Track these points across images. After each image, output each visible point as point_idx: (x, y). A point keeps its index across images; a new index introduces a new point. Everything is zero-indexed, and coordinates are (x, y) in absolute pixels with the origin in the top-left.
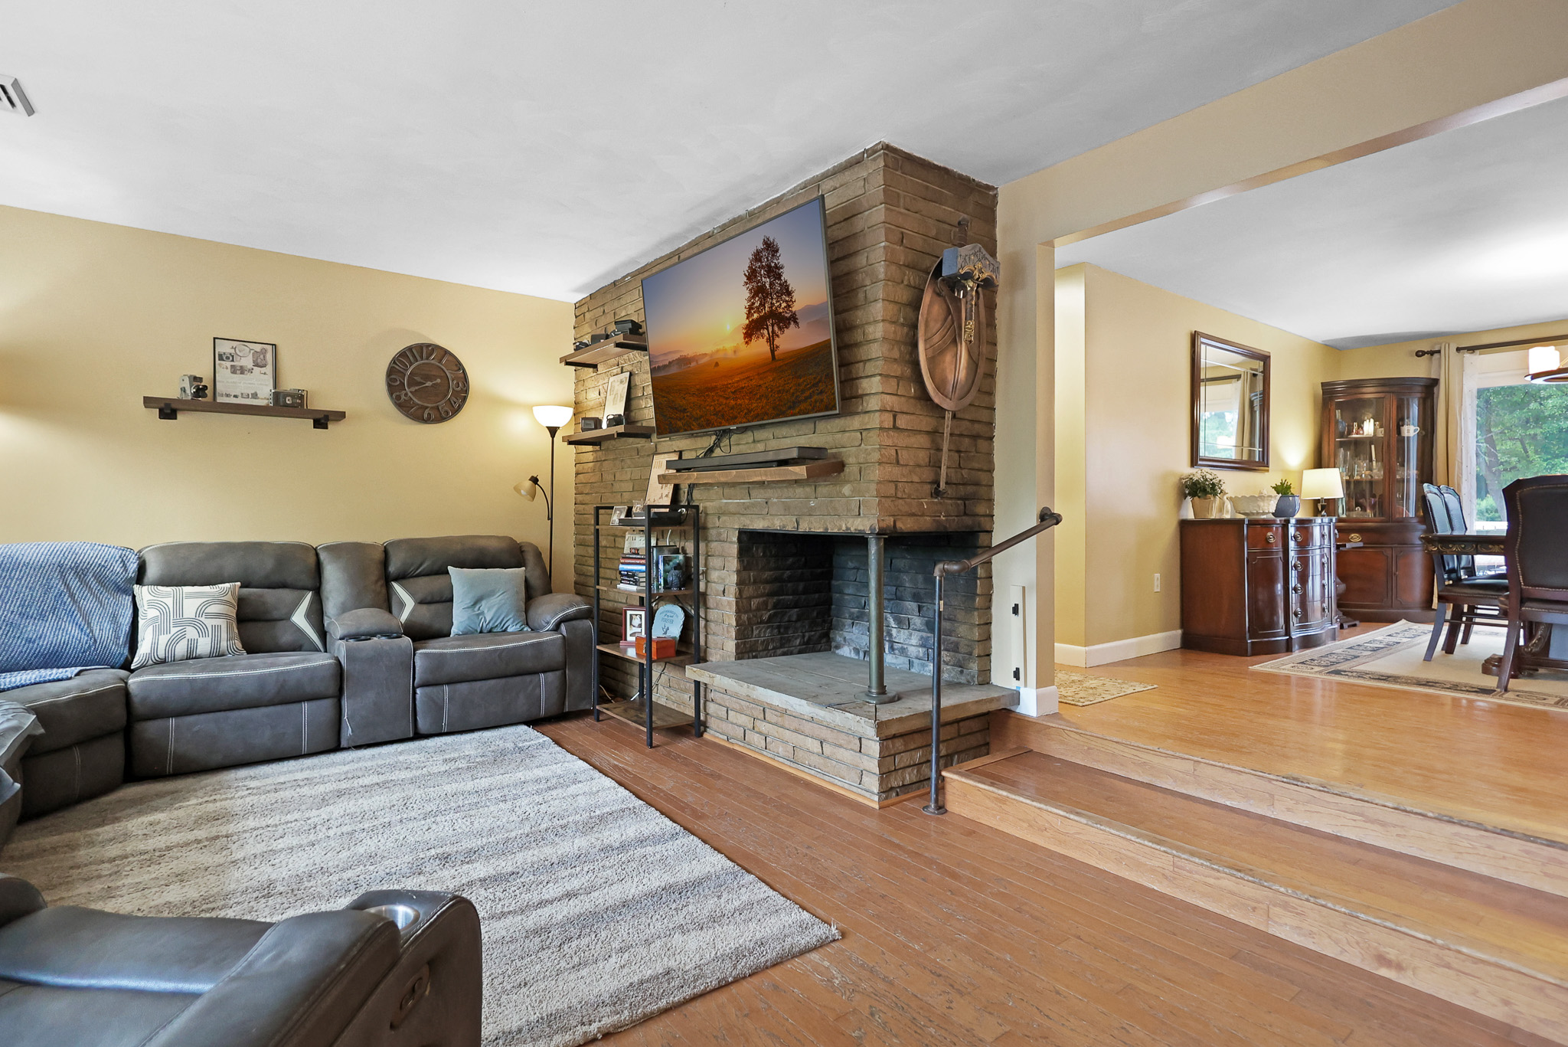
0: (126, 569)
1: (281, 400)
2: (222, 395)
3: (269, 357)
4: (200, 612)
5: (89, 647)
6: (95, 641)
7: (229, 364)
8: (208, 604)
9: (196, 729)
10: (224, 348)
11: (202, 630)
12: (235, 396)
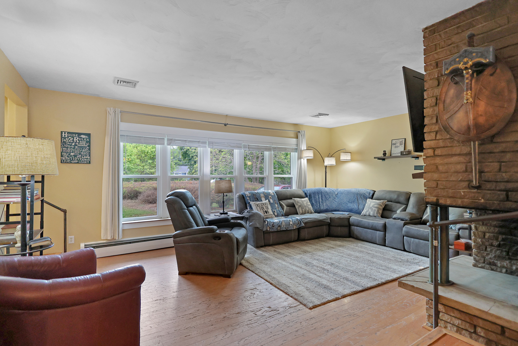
0: (369, 195)
1: (403, 153)
2: (393, 154)
3: (404, 142)
4: (373, 206)
5: (357, 210)
6: (358, 209)
7: (394, 146)
8: (375, 204)
9: (359, 230)
10: (394, 142)
11: (372, 210)
12: (395, 154)
